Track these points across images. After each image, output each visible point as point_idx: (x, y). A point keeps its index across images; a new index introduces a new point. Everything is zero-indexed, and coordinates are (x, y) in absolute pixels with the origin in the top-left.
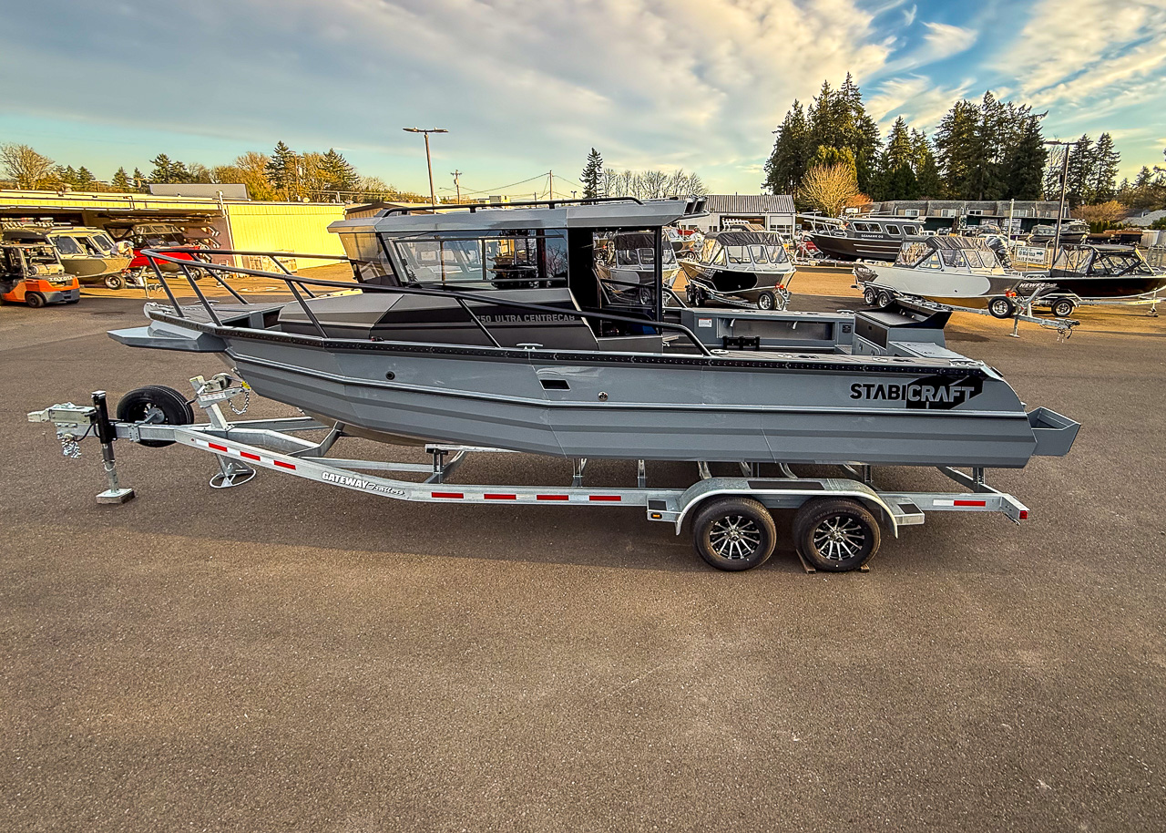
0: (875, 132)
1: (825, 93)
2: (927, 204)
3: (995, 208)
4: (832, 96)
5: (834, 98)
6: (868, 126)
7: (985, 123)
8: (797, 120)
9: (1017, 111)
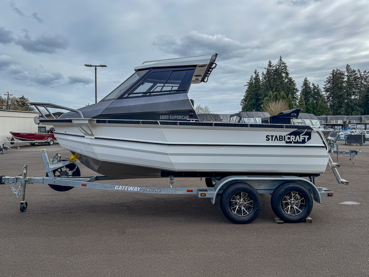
0: (294, 85)
1: (270, 66)
2: (327, 118)
3: (361, 119)
4: (273, 67)
5: (274, 68)
6: (291, 82)
7: (348, 79)
8: (257, 79)
9: (363, 73)
